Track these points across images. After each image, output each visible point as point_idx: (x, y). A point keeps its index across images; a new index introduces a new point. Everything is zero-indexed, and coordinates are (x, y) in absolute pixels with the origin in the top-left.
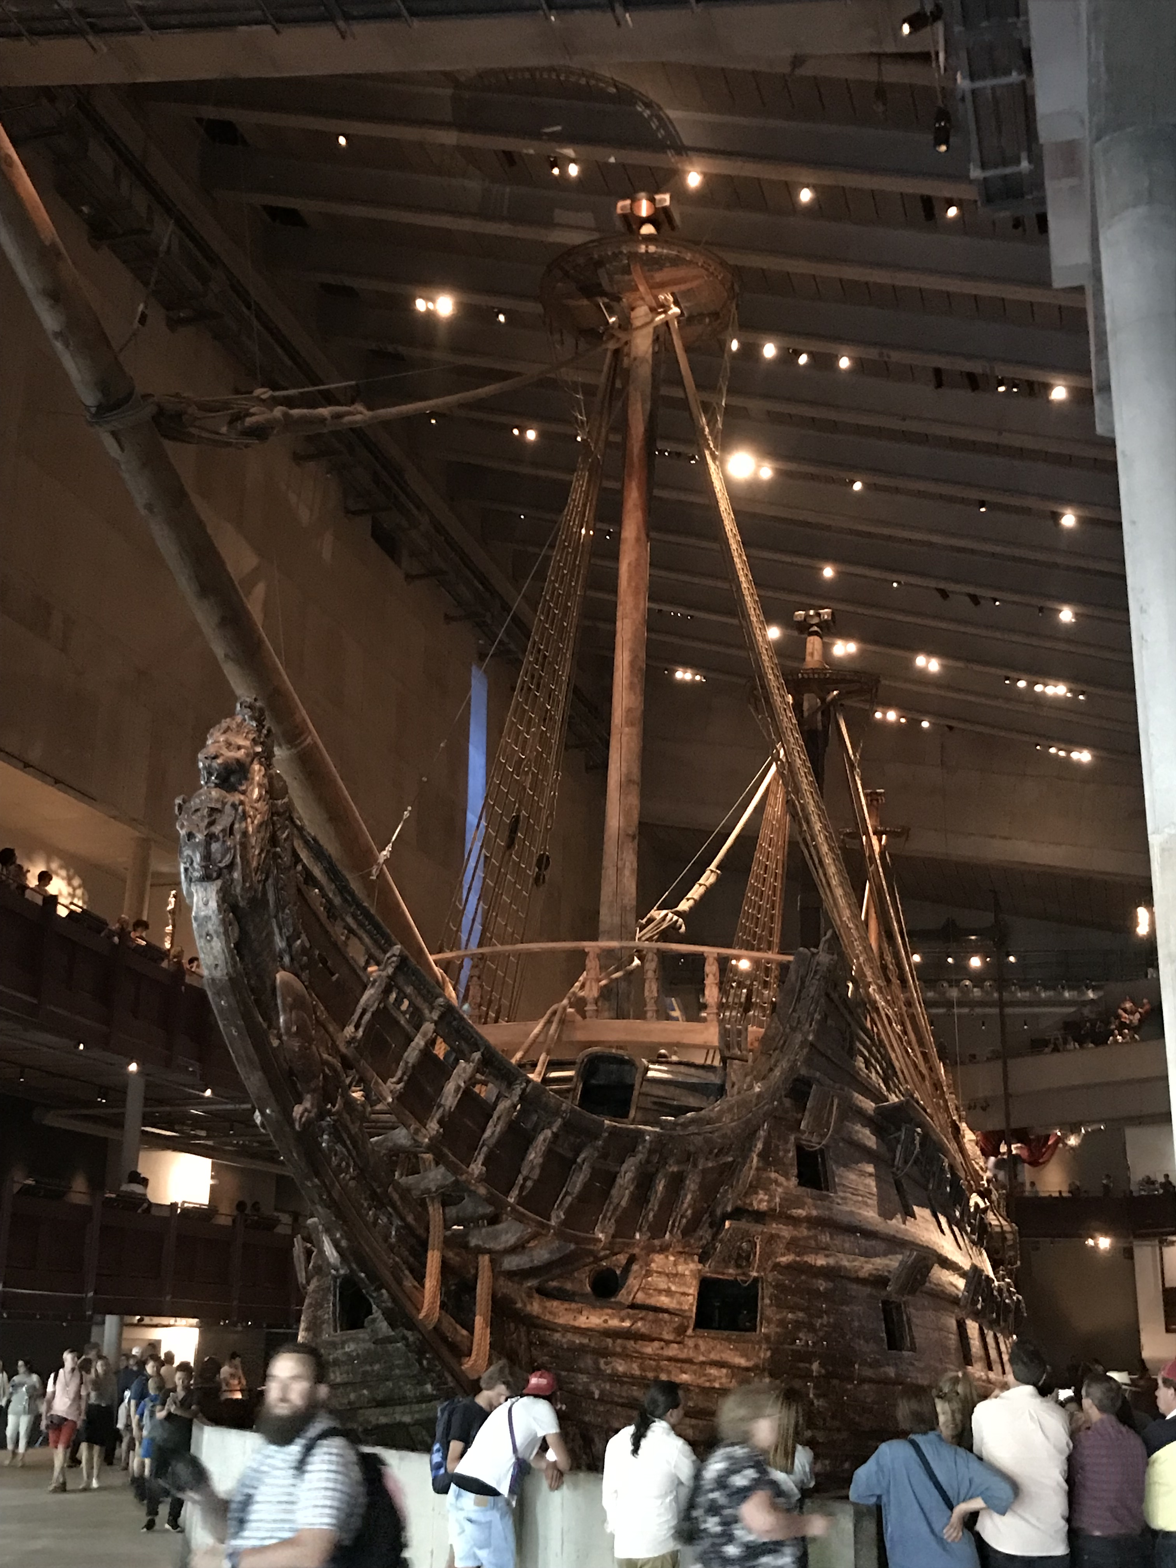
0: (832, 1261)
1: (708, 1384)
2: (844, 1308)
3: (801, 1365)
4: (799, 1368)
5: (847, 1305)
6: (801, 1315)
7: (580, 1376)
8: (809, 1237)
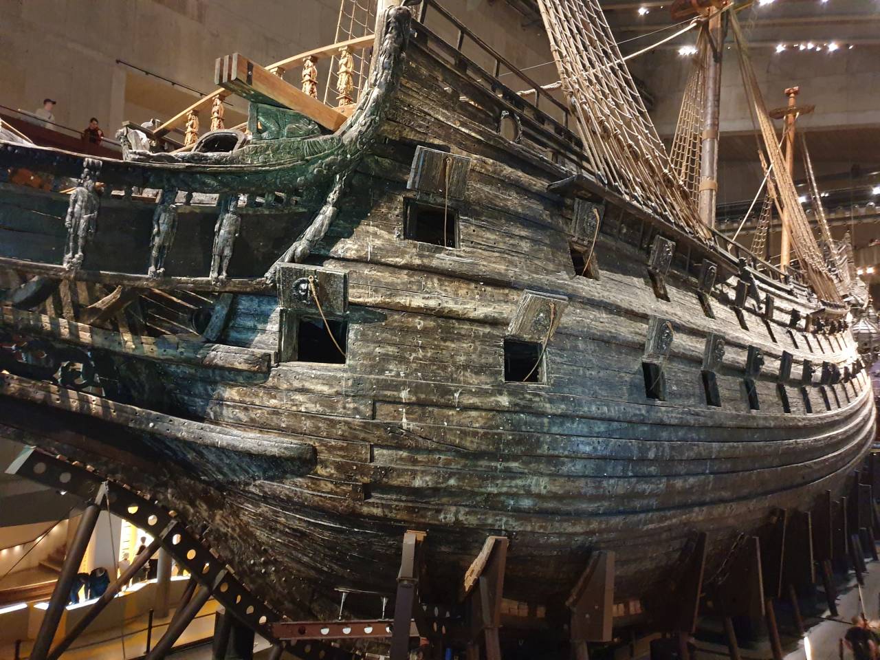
0: (432, 303)
1: (294, 408)
2: (448, 344)
3: (388, 393)
4: (385, 396)
5: (452, 341)
6: (391, 350)
7: (197, 400)
8: (410, 283)
